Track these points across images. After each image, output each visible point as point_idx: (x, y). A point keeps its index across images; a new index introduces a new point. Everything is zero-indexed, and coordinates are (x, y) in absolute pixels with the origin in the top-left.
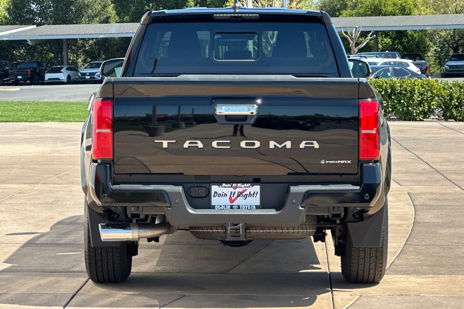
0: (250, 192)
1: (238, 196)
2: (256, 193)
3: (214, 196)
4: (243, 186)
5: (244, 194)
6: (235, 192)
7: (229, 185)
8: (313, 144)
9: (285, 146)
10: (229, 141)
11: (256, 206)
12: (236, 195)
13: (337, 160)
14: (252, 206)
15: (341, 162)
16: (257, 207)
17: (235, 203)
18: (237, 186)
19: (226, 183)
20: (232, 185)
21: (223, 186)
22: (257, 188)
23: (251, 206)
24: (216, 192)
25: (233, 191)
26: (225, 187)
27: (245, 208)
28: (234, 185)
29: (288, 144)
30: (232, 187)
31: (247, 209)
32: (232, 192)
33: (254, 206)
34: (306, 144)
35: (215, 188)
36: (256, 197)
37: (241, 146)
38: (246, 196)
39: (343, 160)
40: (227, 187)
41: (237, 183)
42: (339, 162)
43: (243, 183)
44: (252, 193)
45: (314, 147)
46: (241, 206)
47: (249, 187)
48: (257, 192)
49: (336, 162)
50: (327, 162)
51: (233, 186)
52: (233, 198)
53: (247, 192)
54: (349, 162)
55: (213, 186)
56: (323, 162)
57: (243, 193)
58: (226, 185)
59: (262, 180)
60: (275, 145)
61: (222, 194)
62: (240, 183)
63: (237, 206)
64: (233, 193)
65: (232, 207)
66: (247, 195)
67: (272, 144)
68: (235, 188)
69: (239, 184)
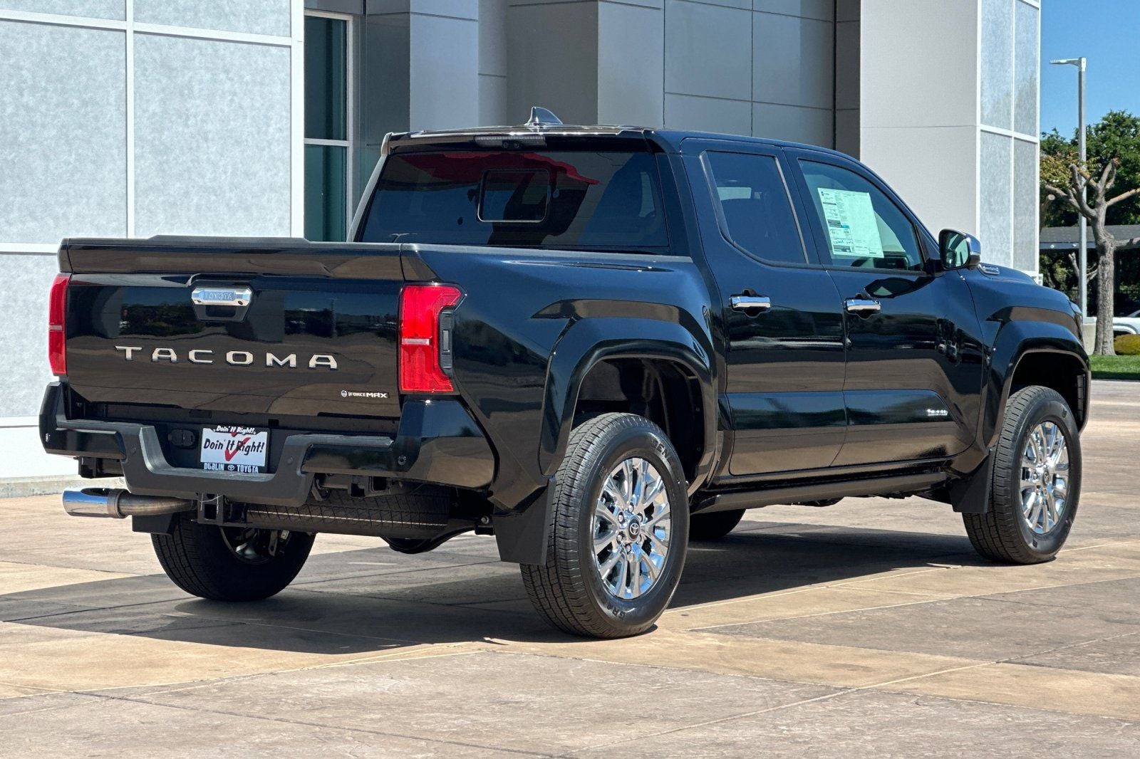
0: (254, 443)
1: (238, 448)
2: (261, 444)
3: (205, 447)
4: (244, 431)
5: (246, 445)
6: (233, 441)
7: (226, 429)
8: (327, 360)
9: (288, 362)
10: (211, 352)
11: (259, 467)
12: (235, 447)
13: (366, 392)
14: (254, 467)
15: (373, 395)
16: (261, 470)
17: (233, 461)
18: (236, 430)
19: (223, 425)
20: (230, 429)
21: (217, 430)
22: (263, 437)
23: (252, 468)
24: (208, 440)
25: (232, 439)
26: (220, 432)
27: (244, 472)
28: (233, 429)
29: (292, 359)
30: (229, 432)
31: (247, 472)
32: (229, 442)
33: (257, 468)
34: (318, 359)
35: (207, 433)
36: (261, 451)
37: (228, 359)
38: (248, 450)
39: (374, 392)
40: (222, 432)
41: (237, 425)
42: (368, 394)
43: (245, 426)
44: (256, 445)
45: (329, 366)
46: (239, 466)
47: (253, 434)
48: (263, 444)
49: (364, 394)
50: (350, 394)
51: (231, 431)
52: (231, 452)
53: (249, 443)
54: (384, 395)
55: (205, 430)
56: (344, 394)
57: (245, 443)
58: (222, 429)
59: (281, 424)
60: (274, 361)
61: (216, 443)
62: (240, 426)
63: (234, 465)
64: (231, 443)
65: (226, 467)
66: (249, 447)
67: (270, 358)
68: (234, 434)
69: (239, 428)
